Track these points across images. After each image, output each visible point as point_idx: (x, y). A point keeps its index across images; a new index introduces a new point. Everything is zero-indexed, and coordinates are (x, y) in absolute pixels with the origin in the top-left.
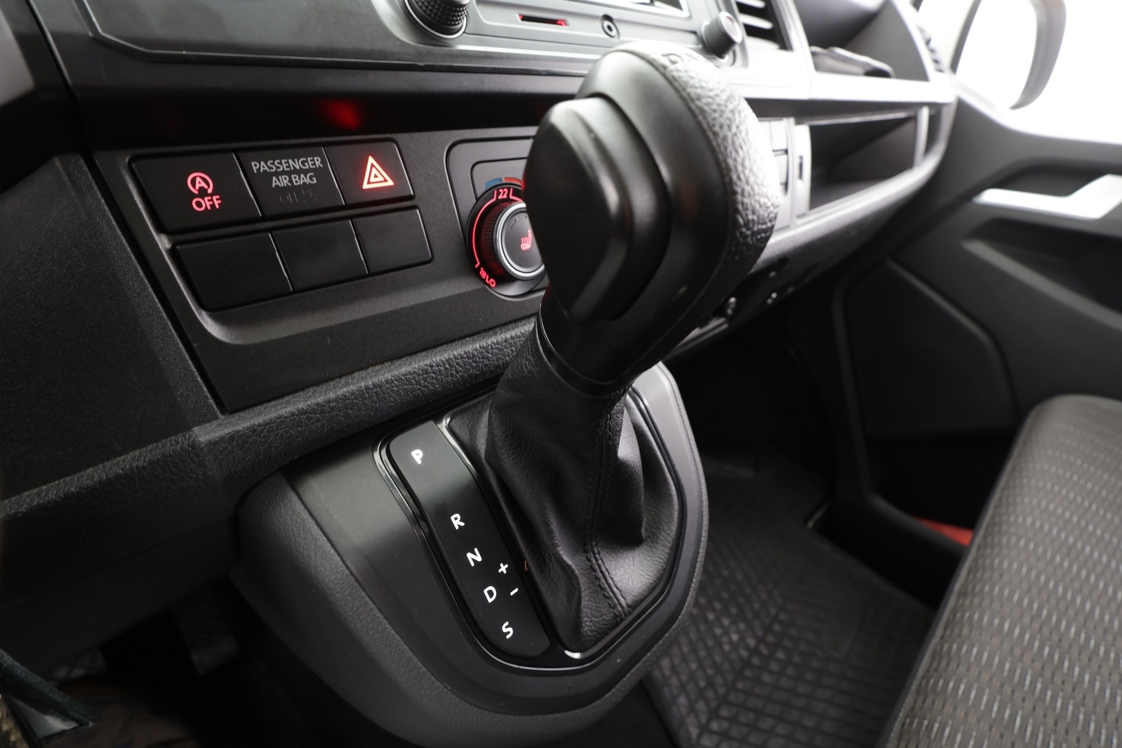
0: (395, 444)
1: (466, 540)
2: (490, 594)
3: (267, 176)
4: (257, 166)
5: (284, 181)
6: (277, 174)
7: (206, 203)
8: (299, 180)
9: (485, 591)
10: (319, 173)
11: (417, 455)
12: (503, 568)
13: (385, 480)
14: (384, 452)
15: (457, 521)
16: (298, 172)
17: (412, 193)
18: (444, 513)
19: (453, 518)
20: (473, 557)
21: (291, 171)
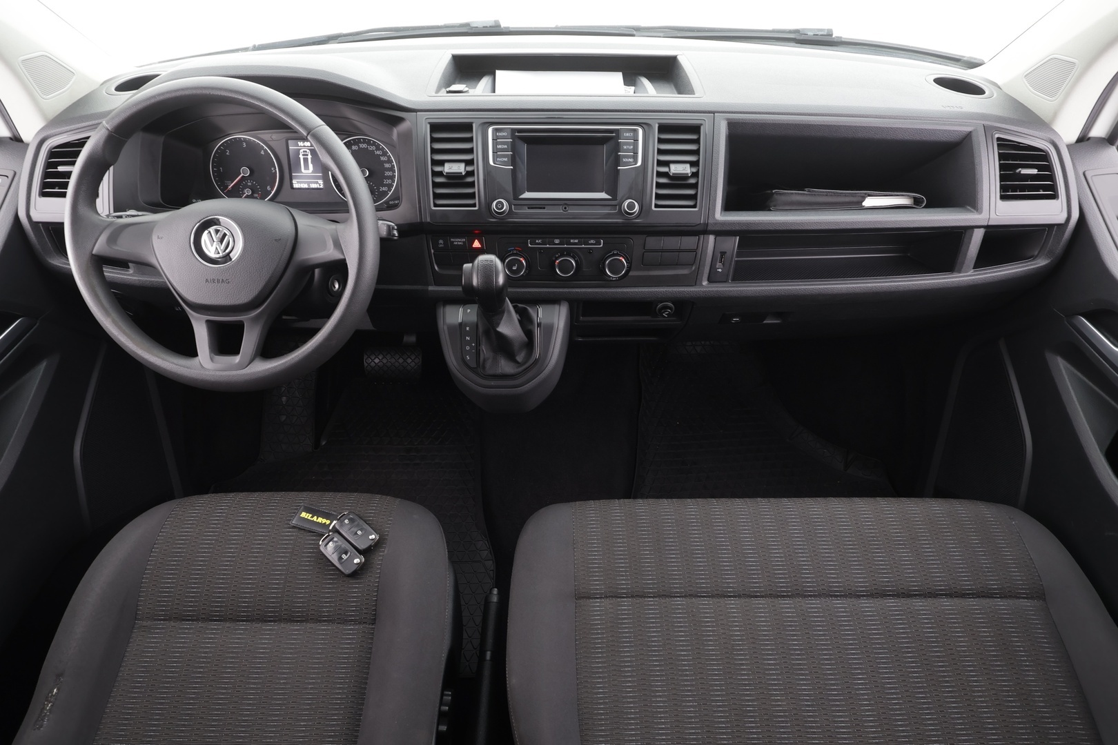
0: (465, 306)
1: (468, 333)
2: (468, 348)
3: (453, 242)
4: (452, 240)
5: (456, 243)
7: (442, 245)
8: (460, 243)
10: (465, 243)
12: (474, 345)
14: (462, 308)
15: (468, 329)
17: (485, 248)
18: (466, 325)
20: (468, 338)
21: (458, 242)
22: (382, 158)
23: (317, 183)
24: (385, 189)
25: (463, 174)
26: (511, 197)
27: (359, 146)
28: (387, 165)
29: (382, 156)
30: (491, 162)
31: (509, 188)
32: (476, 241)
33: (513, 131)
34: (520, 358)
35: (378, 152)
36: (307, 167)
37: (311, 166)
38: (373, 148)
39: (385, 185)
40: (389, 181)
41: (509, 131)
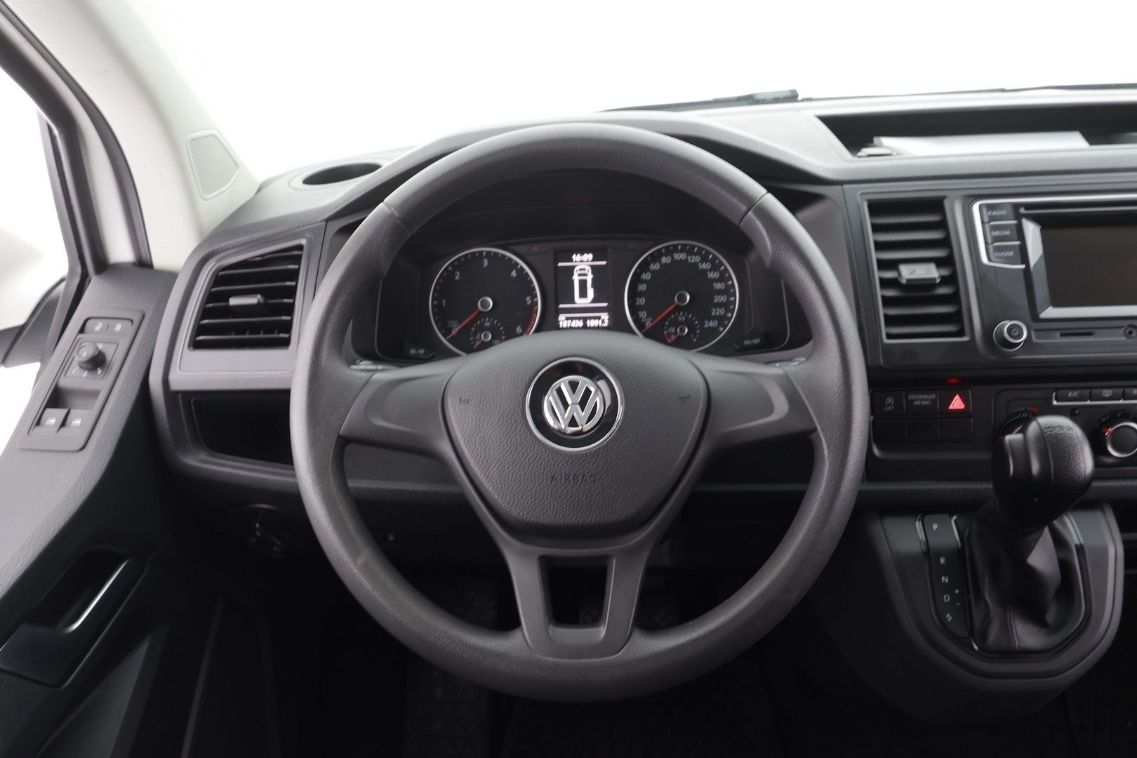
0: (926, 518)
1: (944, 570)
2: (947, 598)
3: (913, 401)
4: (911, 397)
5: (918, 403)
6: (917, 400)
7: (889, 408)
8: (924, 403)
9: (945, 596)
10: (934, 401)
11: (935, 527)
12: (957, 591)
13: (920, 542)
14: (920, 523)
15: (942, 561)
16: (925, 400)
17: (971, 410)
18: (939, 554)
19: (941, 559)
20: (945, 579)
21: (922, 400)
22: (711, 275)
23: (599, 318)
24: (713, 324)
25: (938, 281)
26: (1027, 315)
27: (673, 258)
28: (719, 286)
29: (711, 270)
30: (984, 259)
31: (1023, 301)
32: (957, 397)
33: (1016, 207)
34: (1051, 616)
35: (705, 266)
36: (583, 294)
37: (591, 292)
38: (696, 259)
39: (714, 318)
40: (721, 311)
41: (1010, 208)
